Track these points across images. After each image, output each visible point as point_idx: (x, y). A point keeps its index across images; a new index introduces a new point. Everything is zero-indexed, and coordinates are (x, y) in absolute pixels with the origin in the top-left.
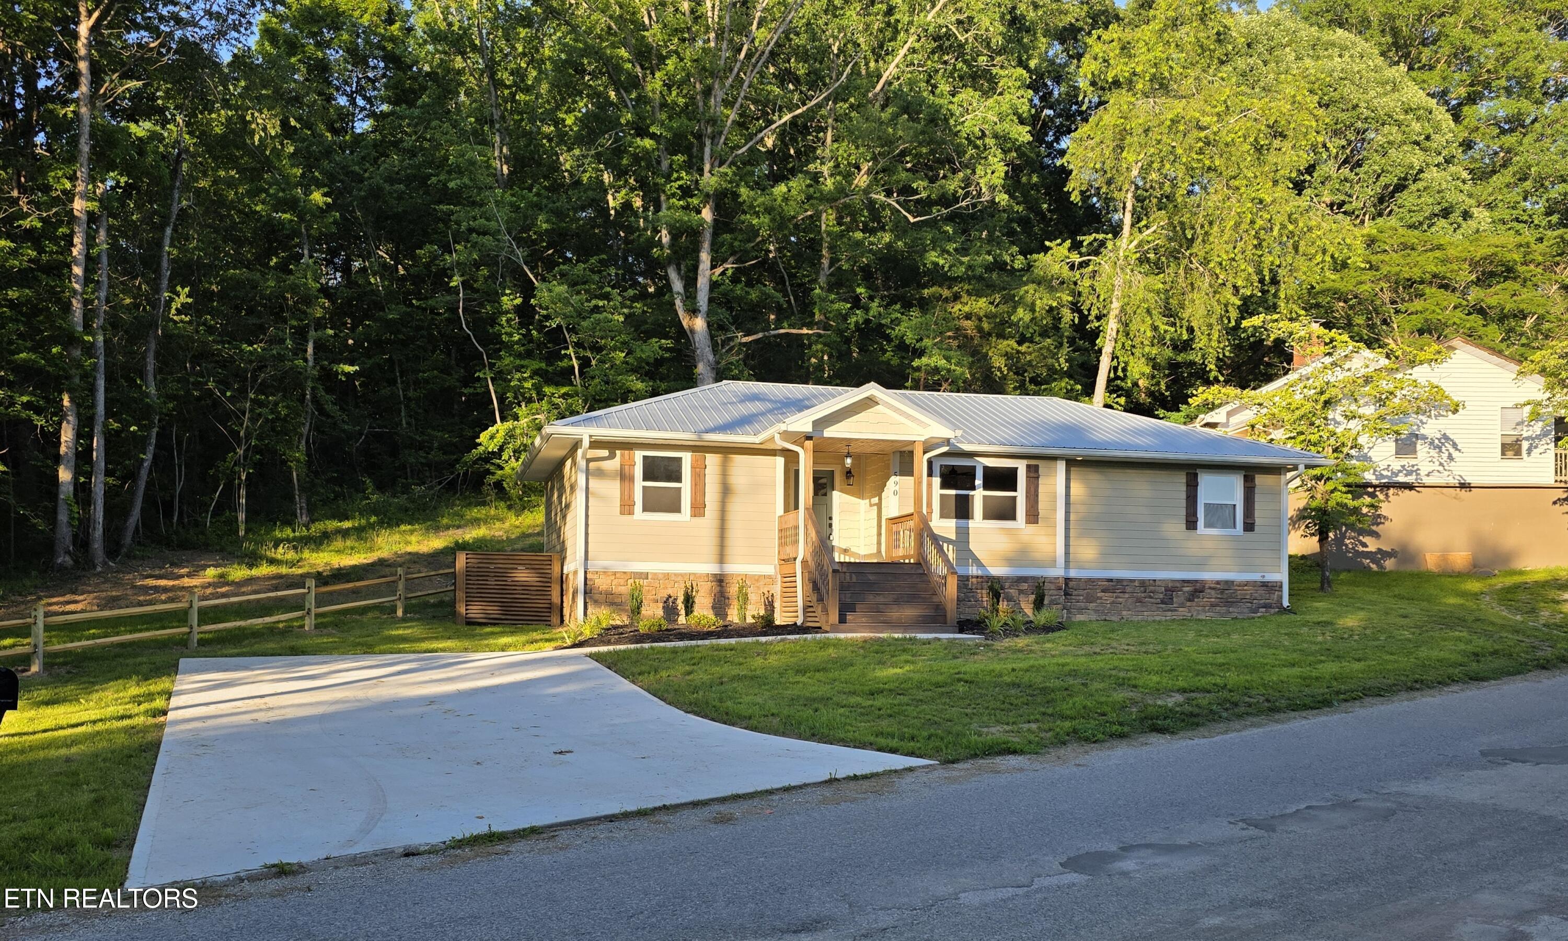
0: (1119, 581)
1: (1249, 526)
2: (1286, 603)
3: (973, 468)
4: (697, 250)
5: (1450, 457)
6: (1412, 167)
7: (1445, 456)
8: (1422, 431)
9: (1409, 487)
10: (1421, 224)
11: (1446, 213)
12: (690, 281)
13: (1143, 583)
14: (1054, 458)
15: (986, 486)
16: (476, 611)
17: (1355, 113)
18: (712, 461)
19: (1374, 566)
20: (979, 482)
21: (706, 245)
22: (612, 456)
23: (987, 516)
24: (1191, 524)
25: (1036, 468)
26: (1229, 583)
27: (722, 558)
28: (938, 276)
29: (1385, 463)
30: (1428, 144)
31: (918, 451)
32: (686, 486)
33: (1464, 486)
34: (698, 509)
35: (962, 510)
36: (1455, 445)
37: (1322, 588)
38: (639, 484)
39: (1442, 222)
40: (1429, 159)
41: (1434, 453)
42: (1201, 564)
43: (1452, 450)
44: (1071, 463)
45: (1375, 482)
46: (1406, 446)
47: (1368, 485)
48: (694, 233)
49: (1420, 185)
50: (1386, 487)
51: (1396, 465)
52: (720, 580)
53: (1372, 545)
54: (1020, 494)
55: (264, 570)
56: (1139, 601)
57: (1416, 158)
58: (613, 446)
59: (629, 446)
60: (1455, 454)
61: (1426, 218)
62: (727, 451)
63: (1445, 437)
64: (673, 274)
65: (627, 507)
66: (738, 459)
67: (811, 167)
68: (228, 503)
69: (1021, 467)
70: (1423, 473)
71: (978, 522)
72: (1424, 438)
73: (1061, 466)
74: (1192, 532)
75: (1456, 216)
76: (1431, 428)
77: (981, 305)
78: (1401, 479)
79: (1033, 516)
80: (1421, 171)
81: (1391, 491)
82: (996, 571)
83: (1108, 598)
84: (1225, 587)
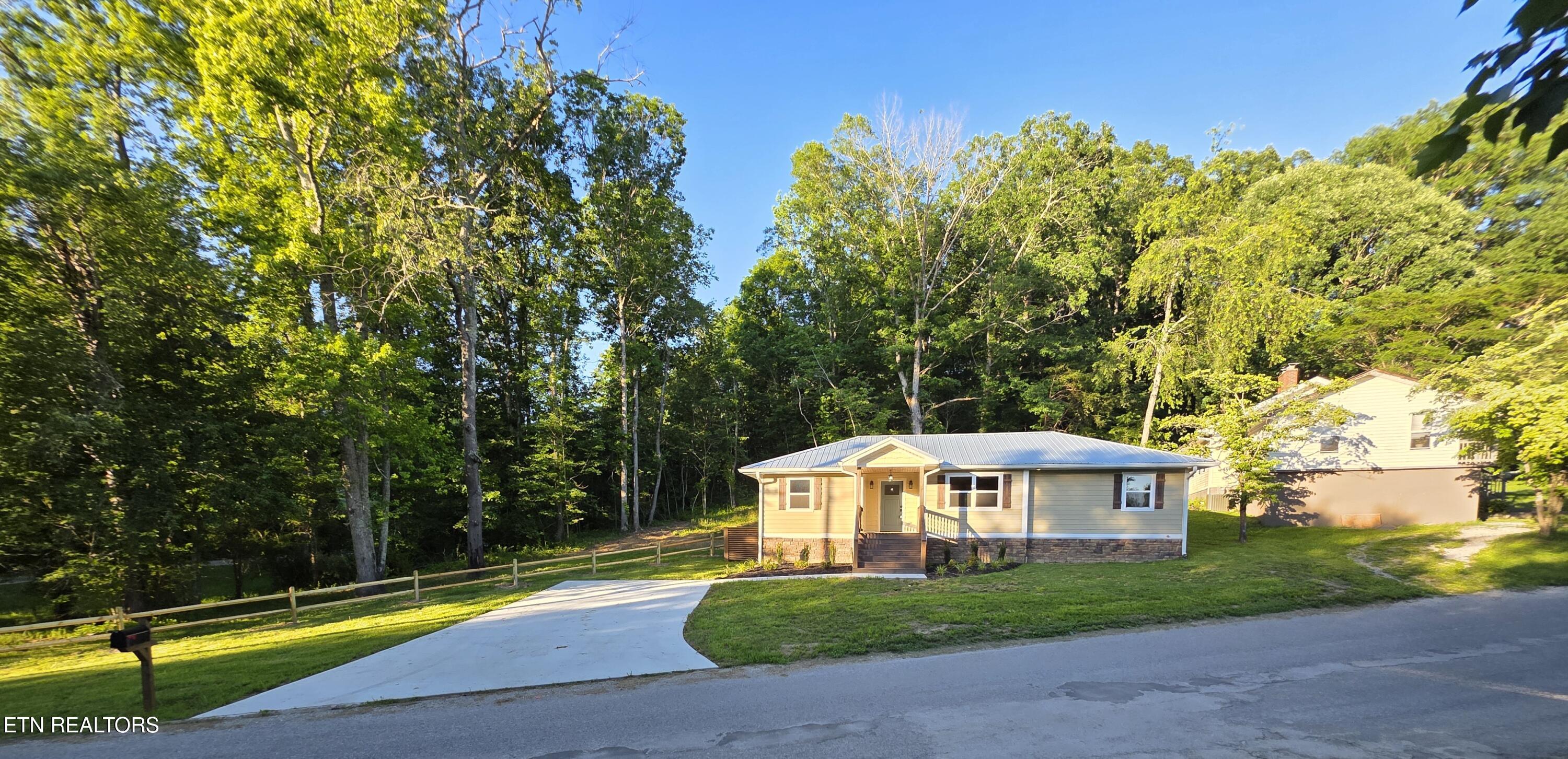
0: (1065, 540)
1: (1159, 506)
2: (1184, 552)
3: (970, 478)
4: (913, 363)
5: (1366, 451)
6: (1417, 248)
7: (1361, 450)
8: (1343, 435)
9: (1332, 472)
10: (1423, 286)
11: (1448, 275)
12: (910, 379)
13: (1082, 542)
14: (1022, 470)
15: (978, 488)
16: (733, 556)
17: (1370, 219)
18: (824, 480)
19: (1300, 524)
20: (974, 485)
21: (917, 360)
22: (775, 481)
23: (978, 505)
24: (1117, 505)
25: (1010, 476)
26: (1142, 541)
27: (827, 530)
28: (1048, 361)
29: (1311, 458)
30: (1435, 230)
31: (922, 472)
32: (812, 494)
33: (1376, 470)
34: (818, 506)
35: (963, 502)
36: (1370, 443)
37: (1239, 541)
38: (789, 494)
39: (1444, 282)
40: (1435, 240)
41: (1352, 448)
42: (1122, 531)
43: (1367, 446)
44: (1033, 473)
45: (1303, 470)
46: (1331, 445)
47: (1299, 472)
48: (912, 353)
49: (1424, 259)
50: (1314, 472)
51: (1321, 457)
52: (827, 541)
53: (1299, 511)
54: (1000, 492)
55: (697, 531)
56: (1078, 551)
57: (1420, 241)
58: (775, 476)
59: (783, 476)
60: (1369, 448)
61: (1427, 281)
62: (829, 475)
63: (1363, 438)
64: (901, 376)
65: (782, 507)
66: (836, 479)
67: (971, 311)
68: (700, 500)
69: (1000, 475)
70: (1341, 462)
71: (972, 509)
72: (1345, 439)
73: (1026, 476)
74: (1117, 511)
75: (1458, 276)
76: (1351, 432)
77: (1075, 375)
78: (1324, 467)
79: (1007, 505)
80: (1424, 250)
81: (1316, 475)
82: (983, 536)
83: (1057, 550)
84: (1137, 543)
